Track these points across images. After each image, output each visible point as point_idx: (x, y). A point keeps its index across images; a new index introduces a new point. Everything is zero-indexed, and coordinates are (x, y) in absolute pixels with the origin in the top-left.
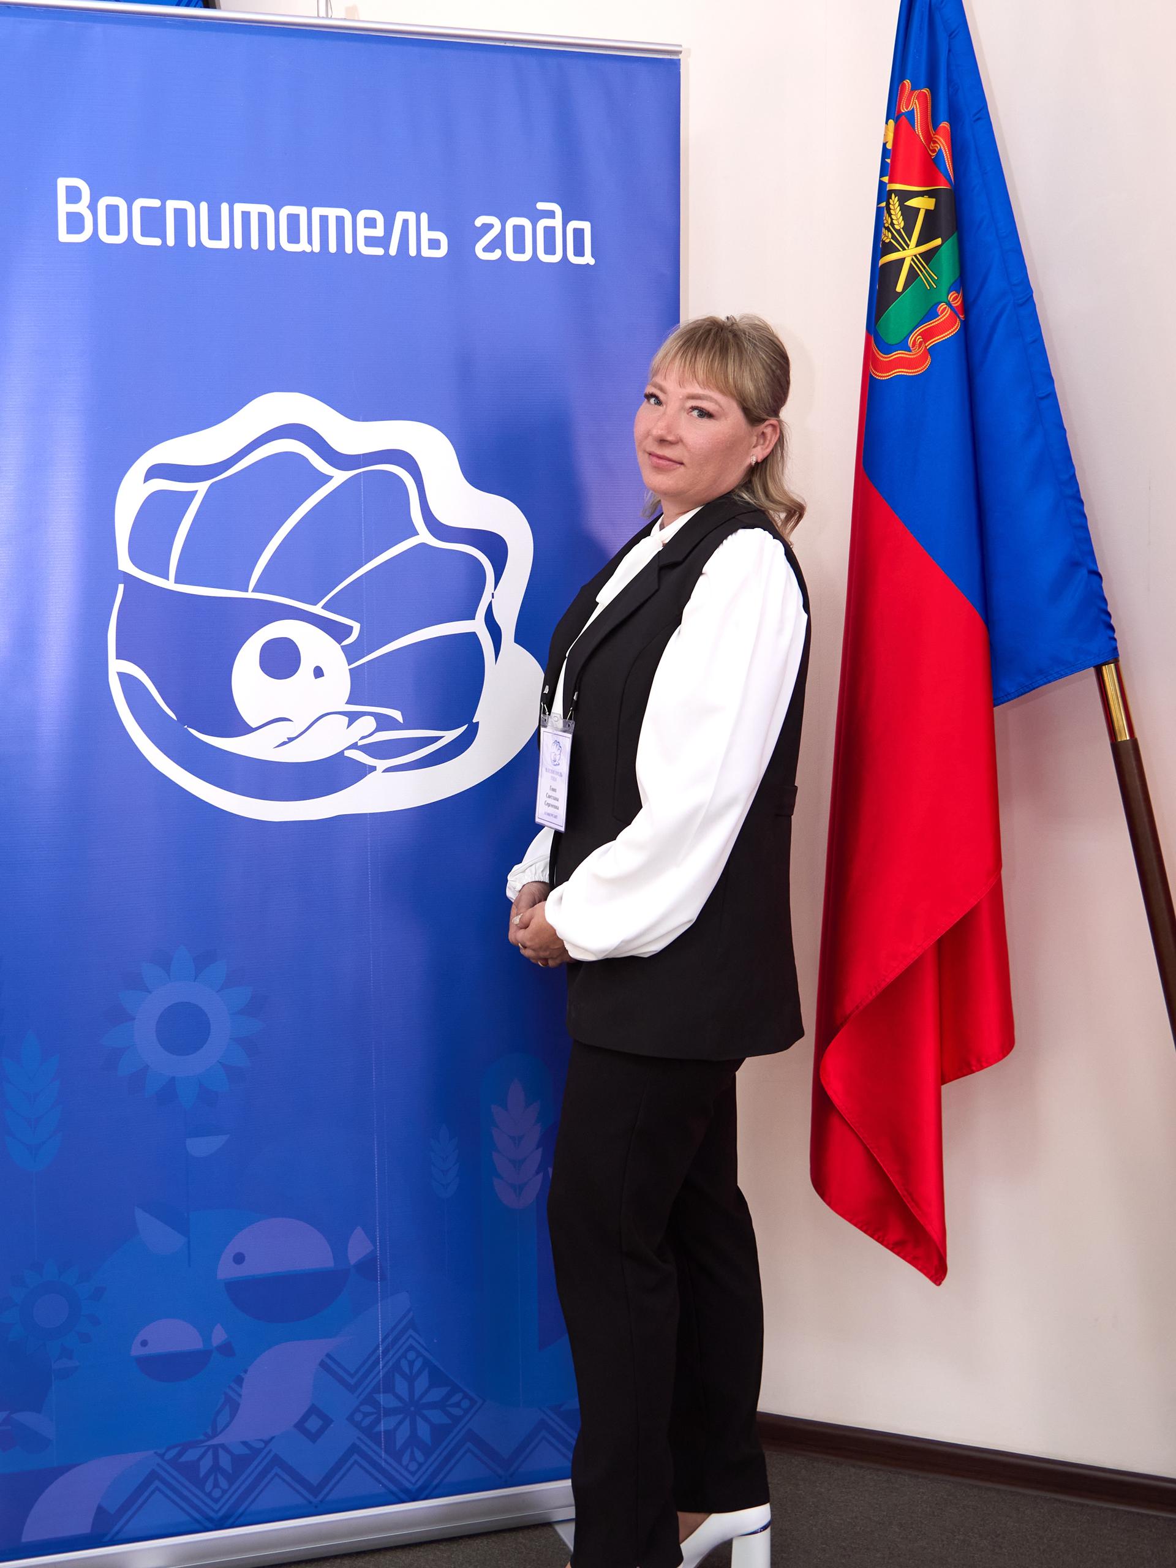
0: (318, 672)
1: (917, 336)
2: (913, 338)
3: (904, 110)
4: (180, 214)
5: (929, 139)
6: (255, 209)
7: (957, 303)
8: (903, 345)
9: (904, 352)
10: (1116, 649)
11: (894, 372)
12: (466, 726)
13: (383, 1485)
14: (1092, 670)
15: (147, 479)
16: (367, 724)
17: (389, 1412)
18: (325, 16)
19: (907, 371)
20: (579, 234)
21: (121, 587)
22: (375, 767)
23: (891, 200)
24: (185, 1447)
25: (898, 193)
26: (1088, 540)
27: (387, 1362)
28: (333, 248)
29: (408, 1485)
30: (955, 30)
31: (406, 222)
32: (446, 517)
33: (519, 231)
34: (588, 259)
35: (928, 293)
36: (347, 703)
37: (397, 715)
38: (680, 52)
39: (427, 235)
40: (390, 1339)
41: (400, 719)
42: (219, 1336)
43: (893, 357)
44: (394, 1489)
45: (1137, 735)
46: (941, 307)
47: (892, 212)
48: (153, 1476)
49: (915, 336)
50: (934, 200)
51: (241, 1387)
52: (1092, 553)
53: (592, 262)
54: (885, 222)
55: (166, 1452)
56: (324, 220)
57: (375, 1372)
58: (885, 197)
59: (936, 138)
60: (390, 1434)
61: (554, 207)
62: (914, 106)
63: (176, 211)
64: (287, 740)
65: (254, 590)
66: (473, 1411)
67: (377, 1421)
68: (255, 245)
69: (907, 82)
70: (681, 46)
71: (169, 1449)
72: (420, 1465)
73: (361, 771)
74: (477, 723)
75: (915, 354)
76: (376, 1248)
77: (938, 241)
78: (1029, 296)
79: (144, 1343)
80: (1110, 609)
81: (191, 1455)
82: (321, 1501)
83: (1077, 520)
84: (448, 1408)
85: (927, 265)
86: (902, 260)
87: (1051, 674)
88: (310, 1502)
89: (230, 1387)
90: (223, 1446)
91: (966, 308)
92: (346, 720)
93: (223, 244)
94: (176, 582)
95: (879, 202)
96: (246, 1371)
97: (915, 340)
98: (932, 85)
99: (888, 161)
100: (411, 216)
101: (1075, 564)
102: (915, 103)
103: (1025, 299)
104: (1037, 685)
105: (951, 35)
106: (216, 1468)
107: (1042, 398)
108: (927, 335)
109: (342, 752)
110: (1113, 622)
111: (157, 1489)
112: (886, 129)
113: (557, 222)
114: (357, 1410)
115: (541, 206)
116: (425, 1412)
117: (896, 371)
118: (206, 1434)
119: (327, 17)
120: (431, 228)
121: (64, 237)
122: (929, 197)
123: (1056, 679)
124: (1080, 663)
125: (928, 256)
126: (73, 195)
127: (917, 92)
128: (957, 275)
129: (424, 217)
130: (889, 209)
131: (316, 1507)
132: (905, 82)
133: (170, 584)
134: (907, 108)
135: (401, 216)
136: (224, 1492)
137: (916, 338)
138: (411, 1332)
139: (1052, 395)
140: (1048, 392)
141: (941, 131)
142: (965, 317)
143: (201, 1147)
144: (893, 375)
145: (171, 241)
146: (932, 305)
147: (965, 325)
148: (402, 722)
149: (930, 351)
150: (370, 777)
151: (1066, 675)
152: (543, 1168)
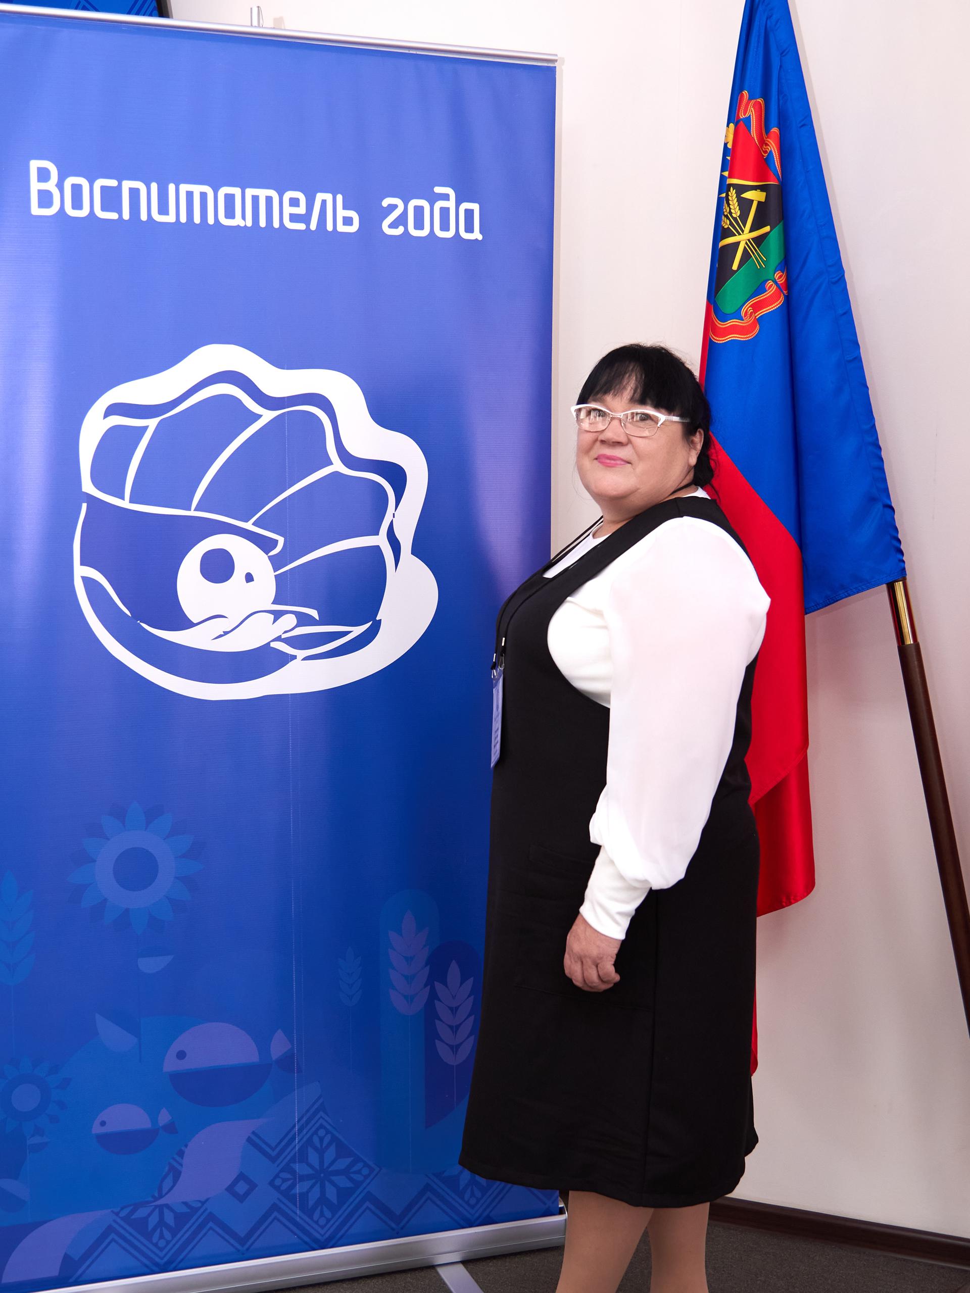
0: (249, 578)
1: (748, 308)
2: (745, 309)
3: (742, 116)
4: (134, 193)
5: (763, 142)
6: (197, 189)
7: (781, 281)
8: (737, 315)
9: (736, 320)
10: (904, 569)
11: (729, 337)
12: (371, 623)
13: (299, 1237)
14: (884, 587)
15: (106, 416)
16: (289, 621)
17: (303, 1178)
18: (257, 26)
19: (739, 336)
20: (469, 214)
21: (84, 506)
22: (296, 656)
23: (729, 192)
24: (136, 1207)
25: (735, 186)
26: (884, 480)
27: (301, 1139)
28: (263, 223)
29: (318, 1236)
30: (786, 49)
31: (324, 202)
32: (356, 450)
33: (419, 210)
34: (477, 235)
35: (758, 272)
36: (273, 603)
37: (314, 613)
38: (556, 61)
39: (342, 213)
40: (305, 1119)
41: (316, 617)
42: (164, 1118)
43: (729, 325)
44: (306, 1239)
45: (919, 640)
46: (768, 284)
47: (730, 202)
48: (110, 1229)
49: (747, 308)
50: (764, 194)
51: (182, 1158)
52: (886, 490)
53: (480, 237)
54: (725, 210)
55: (120, 1211)
56: (255, 199)
57: (293, 1144)
58: (725, 188)
59: (768, 141)
60: (304, 1196)
61: (449, 191)
62: (750, 113)
63: (131, 189)
64: (223, 633)
65: (195, 510)
66: (372, 1176)
67: (293, 1186)
68: (197, 219)
69: (745, 93)
70: (556, 55)
71: (122, 1209)
72: (328, 1221)
73: (284, 660)
74: (380, 620)
75: (747, 323)
76: (294, 1048)
77: (767, 229)
78: (840, 276)
79: (103, 1124)
80: (900, 536)
81: (141, 1213)
82: (248, 1249)
83: (876, 463)
84: (352, 1175)
85: (758, 248)
86: (738, 243)
87: (851, 590)
88: (239, 1251)
89: (174, 1159)
90: (168, 1206)
91: (789, 285)
92: (272, 617)
93: (171, 218)
94: (131, 501)
95: (720, 192)
96: (186, 1146)
97: (747, 310)
98: (766, 95)
99: (729, 158)
100: (328, 197)
101: (873, 500)
102: (752, 111)
103: (838, 278)
104: (840, 598)
105: (783, 54)
106: (161, 1222)
107: (850, 361)
108: (756, 307)
109: (269, 643)
110: (903, 547)
111: (113, 1240)
112: (727, 131)
113: (451, 204)
114: (277, 1176)
115: (438, 190)
116: (334, 1178)
117: (730, 336)
118: (153, 1196)
119: (259, 26)
120: (345, 208)
121: (36, 210)
122: (761, 191)
123: (854, 594)
124: (874, 581)
125: (759, 241)
126: (44, 175)
127: (753, 101)
128: (782, 257)
129: (339, 198)
130: (728, 200)
131: (243, 1254)
132: (743, 92)
133: (125, 503)
134: (745, 115)
135: (320, 197)
136: (168, 1242)
137: (748, 309)
138: (321, 1114)
139: (858, 360)
140: (855, 356)
141: (772, 135)
142: (788, 293)
143: (150, 965)
144: (729, 340)
145: (126, 216)
146: (761, 282)
147: (788, 299)
148: (318, 619)
149: (759, 321)
150: (291, 665)
151: (863, 590)
152: (430, 982)
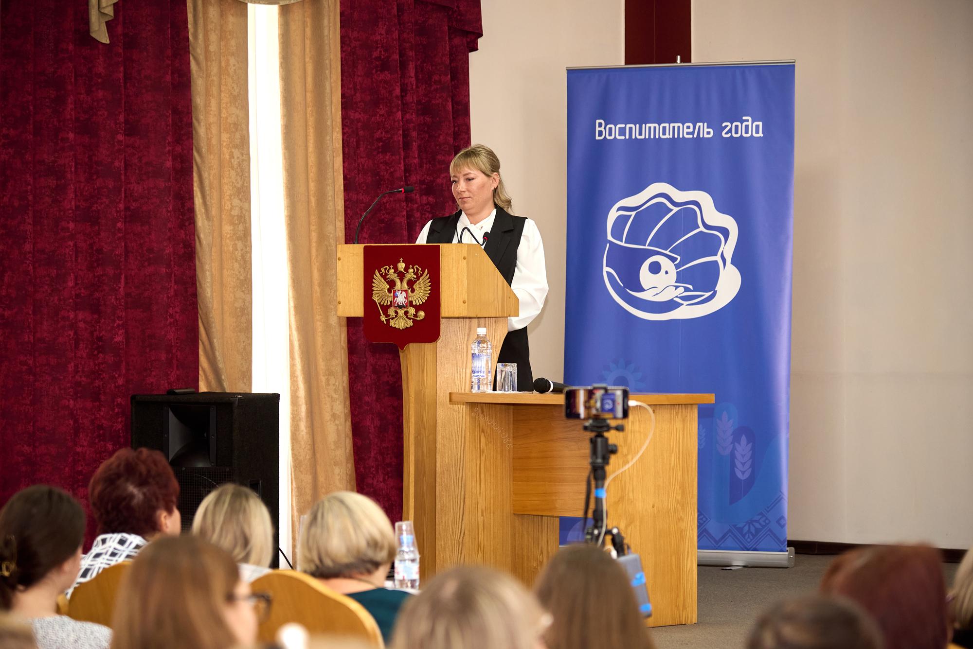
0: (667, 273)
4: (631, 129)
6: (653, 125)
12: (713, 291)
15: (617, 211)
16: (681, 290)
20: (757, 127)
21: (608, 245)
22: (684, 304)
28: (676, 136)
31: (699, 126)
32: (709, 222)
33: (737, 127)
34: (761, 135)
36: (676, 282)
37: (691, 287)
39: (706, 130)
56: (674, 127)
61: (749, 118)
63: (629, 127)
65: (648, 246)
68: (652, 137)
70: (794, 61)
73: (679, 305)
93: (643, 137)
94: (625, 243)
100: (701, 124)
109: (673, 299)
113: (749, 123)
115: (744, 118)
120: (708, 128)
121: (596, 137)
126: (600, 125)
129: (706, 124)
133: (623, 244)
145: (627, 137)
150: (682, 307)
152: (733, 442)
